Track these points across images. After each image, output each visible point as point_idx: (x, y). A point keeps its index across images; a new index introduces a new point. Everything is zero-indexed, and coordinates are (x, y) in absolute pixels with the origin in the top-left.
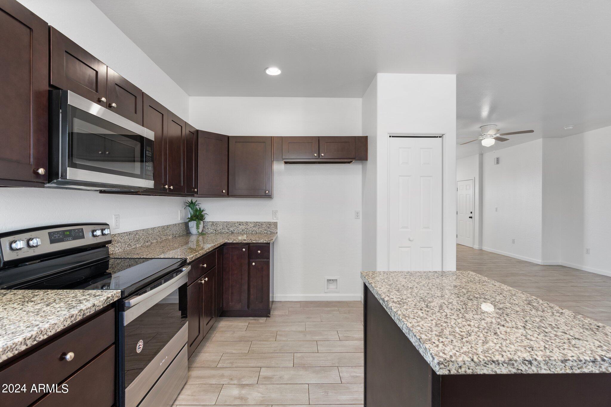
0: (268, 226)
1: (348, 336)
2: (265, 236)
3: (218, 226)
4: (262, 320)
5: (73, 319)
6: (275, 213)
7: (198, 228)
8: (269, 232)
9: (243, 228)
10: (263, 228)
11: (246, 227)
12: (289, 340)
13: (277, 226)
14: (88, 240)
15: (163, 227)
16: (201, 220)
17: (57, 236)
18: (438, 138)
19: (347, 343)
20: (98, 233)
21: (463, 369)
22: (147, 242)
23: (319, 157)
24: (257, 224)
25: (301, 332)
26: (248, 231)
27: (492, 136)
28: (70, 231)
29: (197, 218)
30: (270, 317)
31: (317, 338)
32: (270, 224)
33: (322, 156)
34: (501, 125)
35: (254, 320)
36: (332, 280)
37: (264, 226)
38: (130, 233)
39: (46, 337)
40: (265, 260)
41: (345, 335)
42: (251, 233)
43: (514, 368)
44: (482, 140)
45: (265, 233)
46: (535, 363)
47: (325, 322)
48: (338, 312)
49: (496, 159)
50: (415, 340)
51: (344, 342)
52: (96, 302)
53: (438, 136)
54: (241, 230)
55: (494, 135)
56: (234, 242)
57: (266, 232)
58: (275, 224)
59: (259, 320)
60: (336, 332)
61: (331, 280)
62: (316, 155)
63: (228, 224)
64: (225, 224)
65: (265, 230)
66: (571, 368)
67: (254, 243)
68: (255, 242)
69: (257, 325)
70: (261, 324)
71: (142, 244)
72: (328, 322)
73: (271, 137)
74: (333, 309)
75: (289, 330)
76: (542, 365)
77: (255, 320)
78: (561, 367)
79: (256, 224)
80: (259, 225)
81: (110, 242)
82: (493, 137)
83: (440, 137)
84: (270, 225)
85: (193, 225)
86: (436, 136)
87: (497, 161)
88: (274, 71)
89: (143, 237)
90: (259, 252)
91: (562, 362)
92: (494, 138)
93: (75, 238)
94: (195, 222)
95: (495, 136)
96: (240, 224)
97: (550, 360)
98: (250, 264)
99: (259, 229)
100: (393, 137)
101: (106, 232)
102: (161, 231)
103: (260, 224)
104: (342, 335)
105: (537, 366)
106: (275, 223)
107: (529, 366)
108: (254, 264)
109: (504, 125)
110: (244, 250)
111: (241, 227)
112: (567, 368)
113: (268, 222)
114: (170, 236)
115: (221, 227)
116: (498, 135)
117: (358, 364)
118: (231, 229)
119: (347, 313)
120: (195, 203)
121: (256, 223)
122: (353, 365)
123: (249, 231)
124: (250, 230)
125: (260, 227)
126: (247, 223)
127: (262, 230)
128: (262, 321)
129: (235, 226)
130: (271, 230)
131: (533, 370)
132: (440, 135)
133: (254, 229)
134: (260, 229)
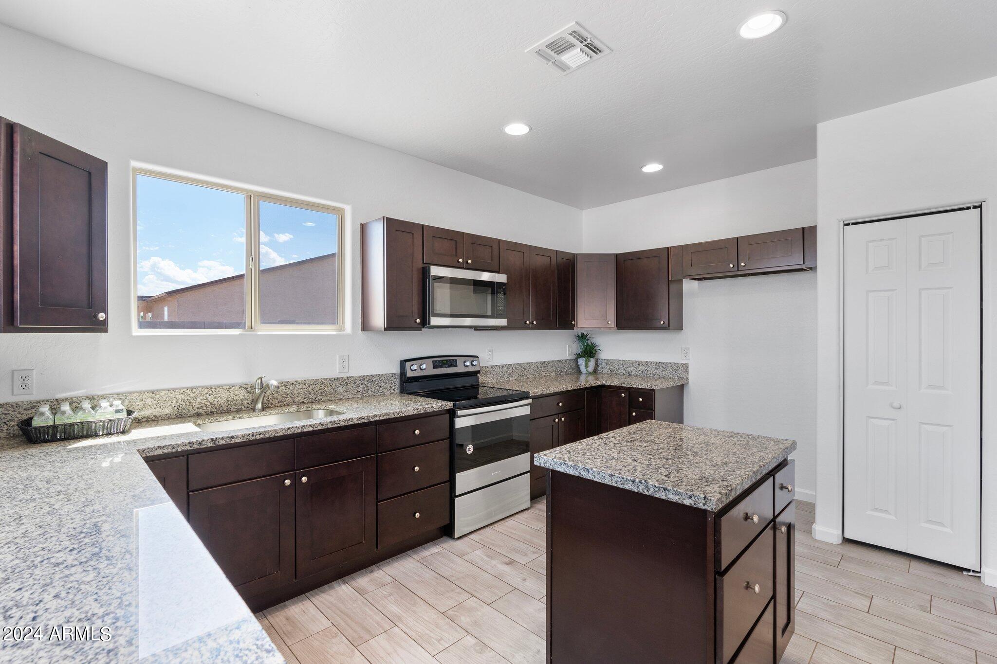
0: (675, 368)
3: (614, 365)
5: (418, 411)
6: (686, 351)
7: (587, 366)
8: (676, 377)
9: (643, 370)
10: (668, 371)
11: (647, 368)
13: (687, 370)
14: (460, 369)
15: (543, 363)
16: (593, 357)
17: (438, 364)
20: (467, 363)
21: (547, 465)
22: (523, 376)
23: (738, 269)
24: (660, 365)
26: (649, 373)
28: (447, 360)
29: (587, 354)
32: (677, 365)
33: (742, 266)
37: (669, 368)
38: (503, 366)
39: (403, 415)
40: (649, 411)
42: (652, 376)
43: (577, 472)
45: (670, 378)
46: (591, 472)
52: (434, 406)
53: (965, 206)
54: (640, 372)
56: (612, 385)
57: (672, 377)
58: (686, 367)
62: (732, 266)
63: (625, 363)
64: (621, 363)
65: (671, 374)
66: (616, 482)
67: (640, 388)
68: (635, 386)
71: (516, 378)
73: (668, 247)
76: (596, 474)
78: (609, 479)
79: (658, 365)
80: (662, 367)
81: (479, 372)
83: (974, 208)
84: (677, 367)
85: (582, 361)
86: (959, 207)
88: (653, 168)
89: (517, 371)
90: (641, 399)
91: (610, 475)
93: (450, 366)
94: (584, 359)
96: (639, 363)
97: (601, 472)
98: (630, 413)
99: (662, 372)
100: (853, 224)
101: (475, 363)
102: (540, 366)
105: (592, 474)
106: (685, 364)
107: (587, 473)
108: (634, 414)
110: (623, 395)
111: (640, 368)
112: (613, 481)
113: (675, 363)
114: (552, 372)
115: (617, 367)
118: (629, 370)
120: (586, 336)
125: (664, 369)
126: (647, 363)
127: (667, 374)
129: (633, 366)
130: (678, 375)
131: (589, 477)
132: (974, 205)
133: (656, 371)
134: (664, 373)
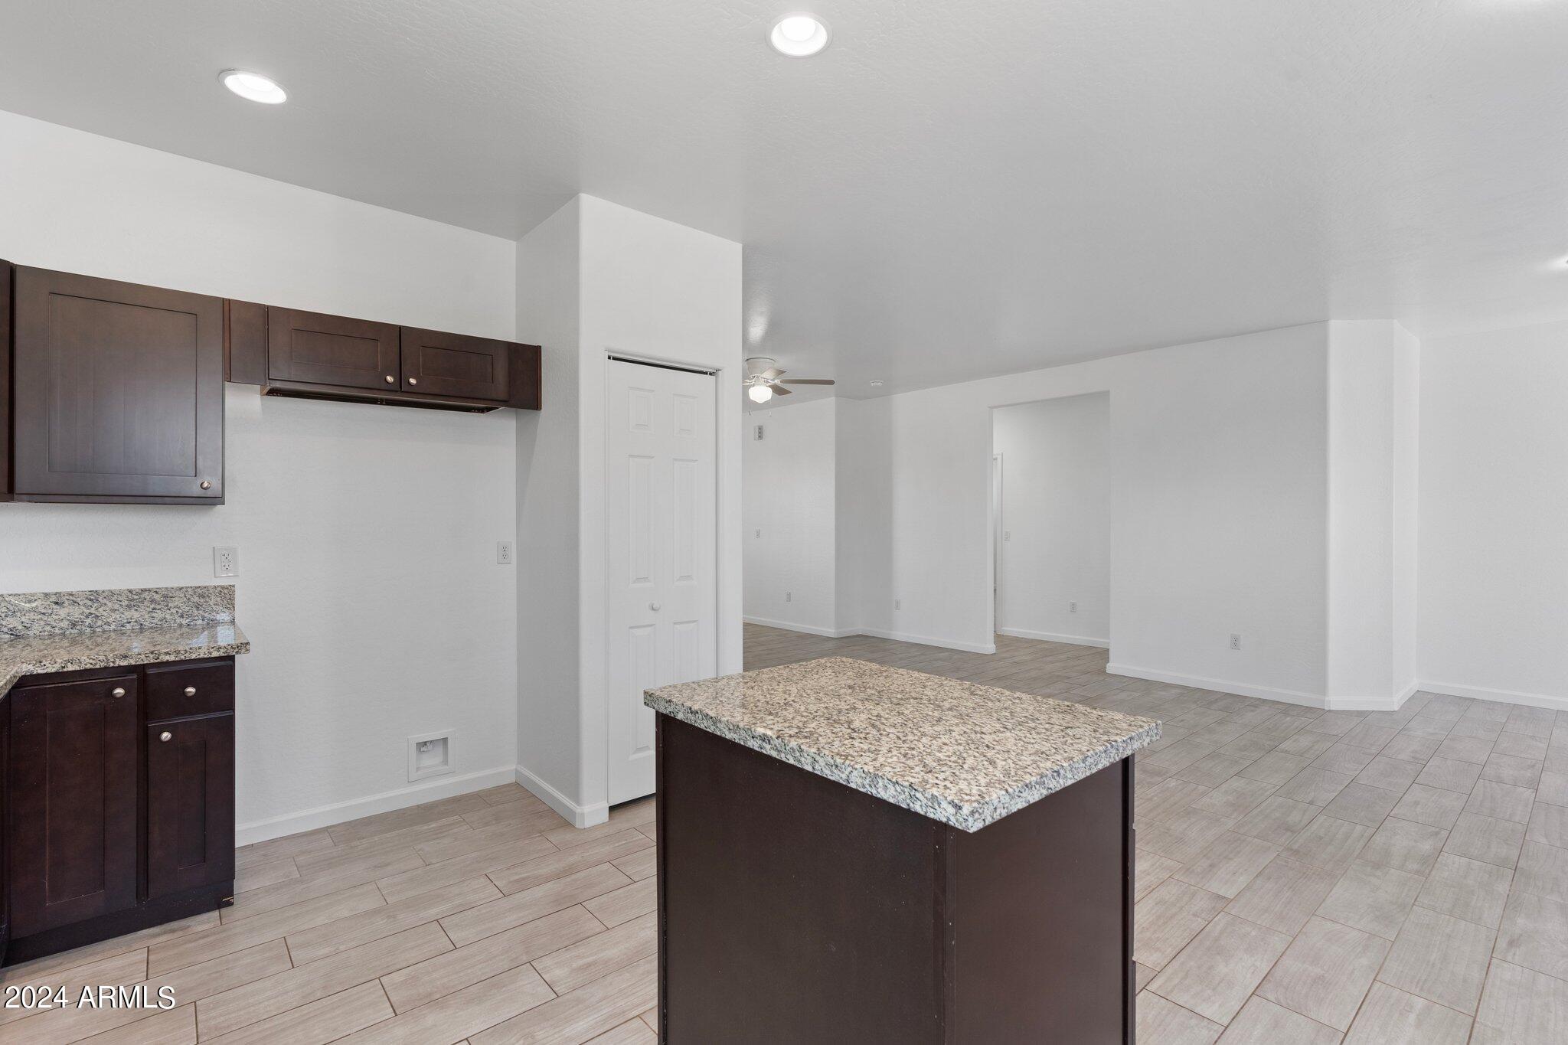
0: (196, 599)
1: (524, 879)
2: (182, 635)
4: (205, 923)
6: (223, 556)
8: (200, 622)
9: (76, 616)
10: (174, 611)
11: (92, 610)
12: (342, 948)
13: (231, 599)
18: (708, 376)
19: (527, 896)
23: (401, 387)
24: (143, 596)
25: (376, 912)
26: (100, 623)
27: (768, 382)
30: (232, 904)
31: (433, 912)
32: (201, 593)
33: (409, 383)
34: (782, 362)
35: (165, 933)
36: (431, 741)
37: (177, 602)
40: (217, 715)
41: (512, 879)
42: (114, 630)
44: (750, 386)
45: (181, 625)
47: (438, 865)
48: (465, 827)
49: (757, 428)
50: (897, 791)
51: (517, 895)
53: (707, 370)
54: (65, 624)
55: (772, 380)
56: (72, 668)
57: (184, 622)
58: (226, 593)
59: (189, 926)
60: (483, 880)
61: (426, 742)
62: (390, 379)
65: (182, 616)
67: (168, 663)
68: (172, 658)
69: (190, 945)
70: (208, 936)
72: (450, 861)
74: (444, 821)
75: (327, 922)
77: (173, 931)
79: (140, 597)
80: (153, 601)
82: (769, 384)
83: (711, 374)
84: (201, 596)
86: (705, 370)
87: (760, 433)
90: (191, 690)
92: (769, 386)
95: (772, 383)
96: (60, 600)
98: (146, 739)
99: (153, 615)
100: (614, 359)
103: (157, 597)
104: (504, 882)
106: (223, 587)
108: (166, 736)
109: (796, 364)
110: (119, 691)
111: (63, 612)
113: (196, 588)
116: (777, 382)
117: (578, 934)
119: (494, 822)
121: (137, 594)
122: (567, 943)
123: (108, 624)
124: (110, 620)
125: (158, 607)
126: (92, 596)
127: (168, 617)
128: (206, 927)
129: (32, 609)
130: (206, 615)
132: (712, 371)
133: (131, 614)
134: (159, 615)
